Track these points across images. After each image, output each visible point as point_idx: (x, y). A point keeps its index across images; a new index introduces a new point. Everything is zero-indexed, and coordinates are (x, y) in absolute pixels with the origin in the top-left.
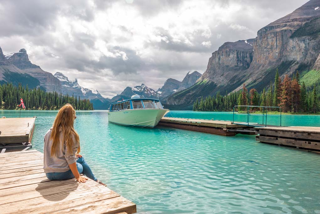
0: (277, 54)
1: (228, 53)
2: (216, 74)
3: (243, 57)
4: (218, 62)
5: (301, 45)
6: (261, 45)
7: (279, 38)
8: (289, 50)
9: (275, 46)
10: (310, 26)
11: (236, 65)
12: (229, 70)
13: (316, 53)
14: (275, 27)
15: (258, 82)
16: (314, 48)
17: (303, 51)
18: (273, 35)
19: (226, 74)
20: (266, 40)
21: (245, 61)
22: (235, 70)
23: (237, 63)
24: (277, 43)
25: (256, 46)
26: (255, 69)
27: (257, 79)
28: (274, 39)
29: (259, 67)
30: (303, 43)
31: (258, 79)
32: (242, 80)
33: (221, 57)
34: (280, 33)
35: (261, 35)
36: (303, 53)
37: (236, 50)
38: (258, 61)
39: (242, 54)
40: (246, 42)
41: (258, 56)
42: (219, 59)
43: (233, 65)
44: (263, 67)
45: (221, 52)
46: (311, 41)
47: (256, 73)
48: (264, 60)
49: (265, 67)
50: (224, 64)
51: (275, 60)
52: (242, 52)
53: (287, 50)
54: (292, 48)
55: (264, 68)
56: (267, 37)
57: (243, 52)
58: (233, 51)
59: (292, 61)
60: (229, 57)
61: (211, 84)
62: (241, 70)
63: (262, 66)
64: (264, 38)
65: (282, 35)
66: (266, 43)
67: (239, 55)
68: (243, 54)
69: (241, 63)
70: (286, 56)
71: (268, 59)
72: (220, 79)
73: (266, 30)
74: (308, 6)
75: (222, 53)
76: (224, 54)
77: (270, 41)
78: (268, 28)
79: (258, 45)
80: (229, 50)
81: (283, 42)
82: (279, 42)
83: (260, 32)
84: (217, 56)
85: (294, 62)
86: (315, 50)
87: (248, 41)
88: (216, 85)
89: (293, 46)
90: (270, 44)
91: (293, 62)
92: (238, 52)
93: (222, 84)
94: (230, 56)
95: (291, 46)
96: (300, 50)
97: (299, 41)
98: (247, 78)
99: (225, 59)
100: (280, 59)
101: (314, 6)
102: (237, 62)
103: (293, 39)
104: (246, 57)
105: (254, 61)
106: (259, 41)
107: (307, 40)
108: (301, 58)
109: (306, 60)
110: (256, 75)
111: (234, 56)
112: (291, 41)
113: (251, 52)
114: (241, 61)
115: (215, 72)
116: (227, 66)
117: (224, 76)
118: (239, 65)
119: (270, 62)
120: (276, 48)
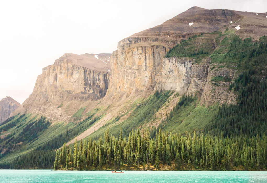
0: (147, 79)
1: (70, 71)
2: (49, 104)
3: (94, 80)
4: (53, 84)
5: (181, 69)
6: (124, 63)
7: (149, 56)
8: (164, 75)
9: (144, 67)
10: (189, 44)
11: (83, 91)
12: (72, 99)
13: (201, 82)
14: (143, 39)
15: (123, 121)
16: (199, 75)
17: (184, 77)
18: (140, 51)
19: (66, 104)
20: (131, 57)
21: (97, 86)
22: (82, 98)
23: (85, 88)
24: (146, 63)
25: (115, 64)
26: (114, 100)
27: (120, 115)
28: (143, 56)
29: (121, 96)
30: (184, 67)
31: (122, 116)
32: (95, 116)
33: (59, 76)
34: (150, 49)
35: (123, 49)
36: (184, 80)
37: (83, 68)
38: (118, 87)
39: (92, 75)
40: (96, 57)
41: (119, 80)
42: (56, 79)
43: (78, 91)
44: (127, 96)
45: (59, 67)
46: (194, 65)
47: (117, 105)
48: (128, 86)
49: (130, 97)
50: (63, 88)
51: (143, 88)
52: (92, 72)
53: (161, 74)
54: (169, 72)
55: (128, 99)
56: (133, 53)
57: (94, 72)
58: (79, 69)
59: (169, 91)
60: (72, 76)
61: (40, 121)
62: (90, 100)
63: (125, 95)
64: (128, 53)
65: (153, 52)
66: (131, 61)
67: (88, 76)
68: (94, 75)
69: (90, 88)
70: (160, 83)
71: (135, 86)
72: (56, 113)
73: (131, 42)
74: (180, 20)
75: (61, 69)
76: (63, 71)
77: (136, 58)
78: (133, 40)
79: (118, 62)
80: (71, 66)
81: (154, 63)
82: (150, 62)
83: (122, 44)
84: (51, 74)
85: (173, 93)
86: (199, 77)
87: (100, 55)
88: (48, 123)
89: (170, 69)
90: (137, 63)
91: (171, 92)
92: (86, 71)
93: (60, 122)
94: (74, 76)
95: (167, 69)
96: (180, 76)
97: (177, 63)
98: (103, 113)
99: (64, 80)
100: (152, 87)
101: (187, 20)
102: (85, 86)
103: (169, 59)
104: (99, 79)
105: (113, 88)
106: (121, 58)
107: (189, 63)
108: (181, 88)
109: (189, 91)
110: (118, 109)
111: (79, 77)
112: (167, 61)
113: (105, 73)
114: (90, 85)
115: (47, 100)
116: (69, 92)
117: (64, 107)
118: (87, 91)
119: (137, 90)
120: (146, 70)
